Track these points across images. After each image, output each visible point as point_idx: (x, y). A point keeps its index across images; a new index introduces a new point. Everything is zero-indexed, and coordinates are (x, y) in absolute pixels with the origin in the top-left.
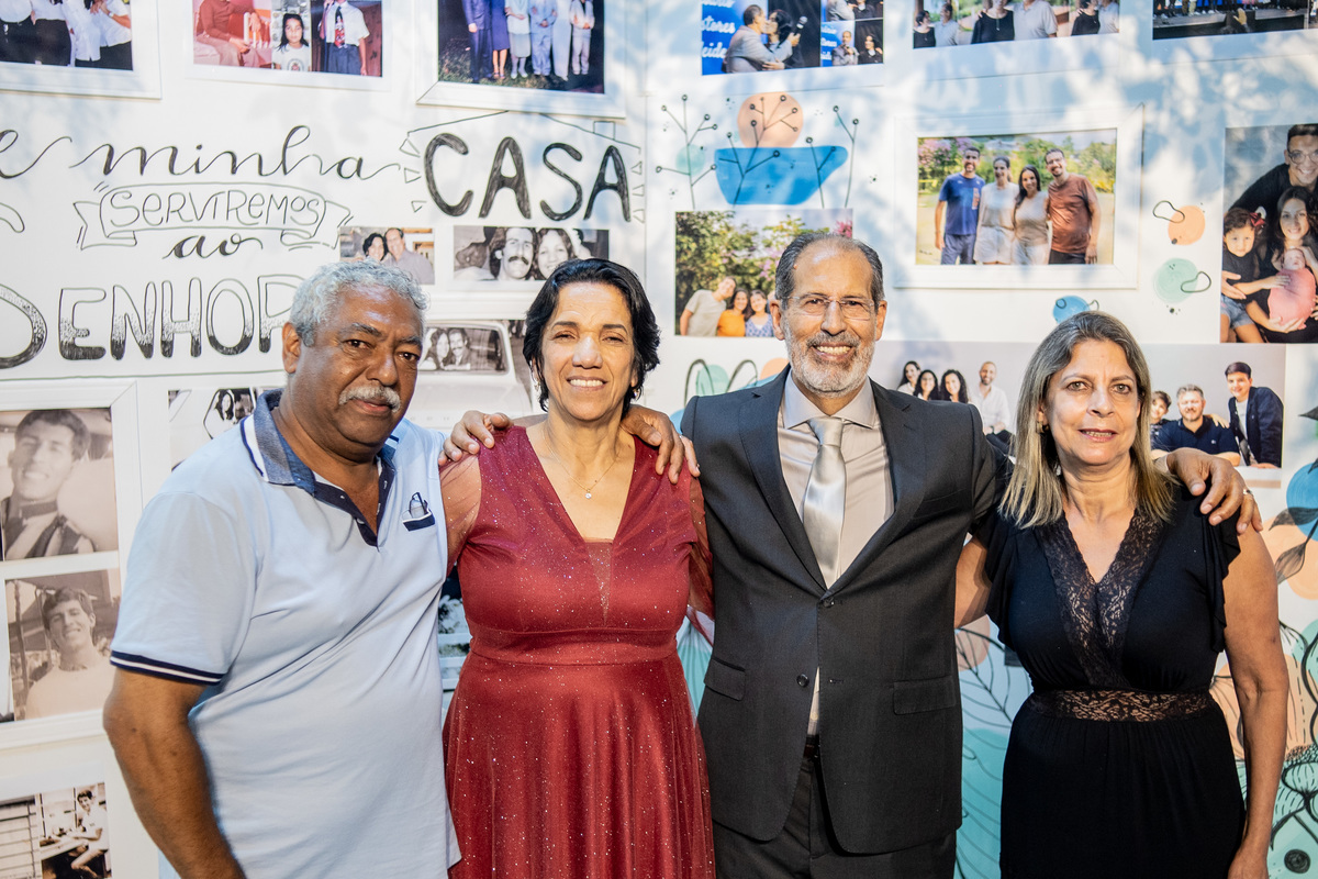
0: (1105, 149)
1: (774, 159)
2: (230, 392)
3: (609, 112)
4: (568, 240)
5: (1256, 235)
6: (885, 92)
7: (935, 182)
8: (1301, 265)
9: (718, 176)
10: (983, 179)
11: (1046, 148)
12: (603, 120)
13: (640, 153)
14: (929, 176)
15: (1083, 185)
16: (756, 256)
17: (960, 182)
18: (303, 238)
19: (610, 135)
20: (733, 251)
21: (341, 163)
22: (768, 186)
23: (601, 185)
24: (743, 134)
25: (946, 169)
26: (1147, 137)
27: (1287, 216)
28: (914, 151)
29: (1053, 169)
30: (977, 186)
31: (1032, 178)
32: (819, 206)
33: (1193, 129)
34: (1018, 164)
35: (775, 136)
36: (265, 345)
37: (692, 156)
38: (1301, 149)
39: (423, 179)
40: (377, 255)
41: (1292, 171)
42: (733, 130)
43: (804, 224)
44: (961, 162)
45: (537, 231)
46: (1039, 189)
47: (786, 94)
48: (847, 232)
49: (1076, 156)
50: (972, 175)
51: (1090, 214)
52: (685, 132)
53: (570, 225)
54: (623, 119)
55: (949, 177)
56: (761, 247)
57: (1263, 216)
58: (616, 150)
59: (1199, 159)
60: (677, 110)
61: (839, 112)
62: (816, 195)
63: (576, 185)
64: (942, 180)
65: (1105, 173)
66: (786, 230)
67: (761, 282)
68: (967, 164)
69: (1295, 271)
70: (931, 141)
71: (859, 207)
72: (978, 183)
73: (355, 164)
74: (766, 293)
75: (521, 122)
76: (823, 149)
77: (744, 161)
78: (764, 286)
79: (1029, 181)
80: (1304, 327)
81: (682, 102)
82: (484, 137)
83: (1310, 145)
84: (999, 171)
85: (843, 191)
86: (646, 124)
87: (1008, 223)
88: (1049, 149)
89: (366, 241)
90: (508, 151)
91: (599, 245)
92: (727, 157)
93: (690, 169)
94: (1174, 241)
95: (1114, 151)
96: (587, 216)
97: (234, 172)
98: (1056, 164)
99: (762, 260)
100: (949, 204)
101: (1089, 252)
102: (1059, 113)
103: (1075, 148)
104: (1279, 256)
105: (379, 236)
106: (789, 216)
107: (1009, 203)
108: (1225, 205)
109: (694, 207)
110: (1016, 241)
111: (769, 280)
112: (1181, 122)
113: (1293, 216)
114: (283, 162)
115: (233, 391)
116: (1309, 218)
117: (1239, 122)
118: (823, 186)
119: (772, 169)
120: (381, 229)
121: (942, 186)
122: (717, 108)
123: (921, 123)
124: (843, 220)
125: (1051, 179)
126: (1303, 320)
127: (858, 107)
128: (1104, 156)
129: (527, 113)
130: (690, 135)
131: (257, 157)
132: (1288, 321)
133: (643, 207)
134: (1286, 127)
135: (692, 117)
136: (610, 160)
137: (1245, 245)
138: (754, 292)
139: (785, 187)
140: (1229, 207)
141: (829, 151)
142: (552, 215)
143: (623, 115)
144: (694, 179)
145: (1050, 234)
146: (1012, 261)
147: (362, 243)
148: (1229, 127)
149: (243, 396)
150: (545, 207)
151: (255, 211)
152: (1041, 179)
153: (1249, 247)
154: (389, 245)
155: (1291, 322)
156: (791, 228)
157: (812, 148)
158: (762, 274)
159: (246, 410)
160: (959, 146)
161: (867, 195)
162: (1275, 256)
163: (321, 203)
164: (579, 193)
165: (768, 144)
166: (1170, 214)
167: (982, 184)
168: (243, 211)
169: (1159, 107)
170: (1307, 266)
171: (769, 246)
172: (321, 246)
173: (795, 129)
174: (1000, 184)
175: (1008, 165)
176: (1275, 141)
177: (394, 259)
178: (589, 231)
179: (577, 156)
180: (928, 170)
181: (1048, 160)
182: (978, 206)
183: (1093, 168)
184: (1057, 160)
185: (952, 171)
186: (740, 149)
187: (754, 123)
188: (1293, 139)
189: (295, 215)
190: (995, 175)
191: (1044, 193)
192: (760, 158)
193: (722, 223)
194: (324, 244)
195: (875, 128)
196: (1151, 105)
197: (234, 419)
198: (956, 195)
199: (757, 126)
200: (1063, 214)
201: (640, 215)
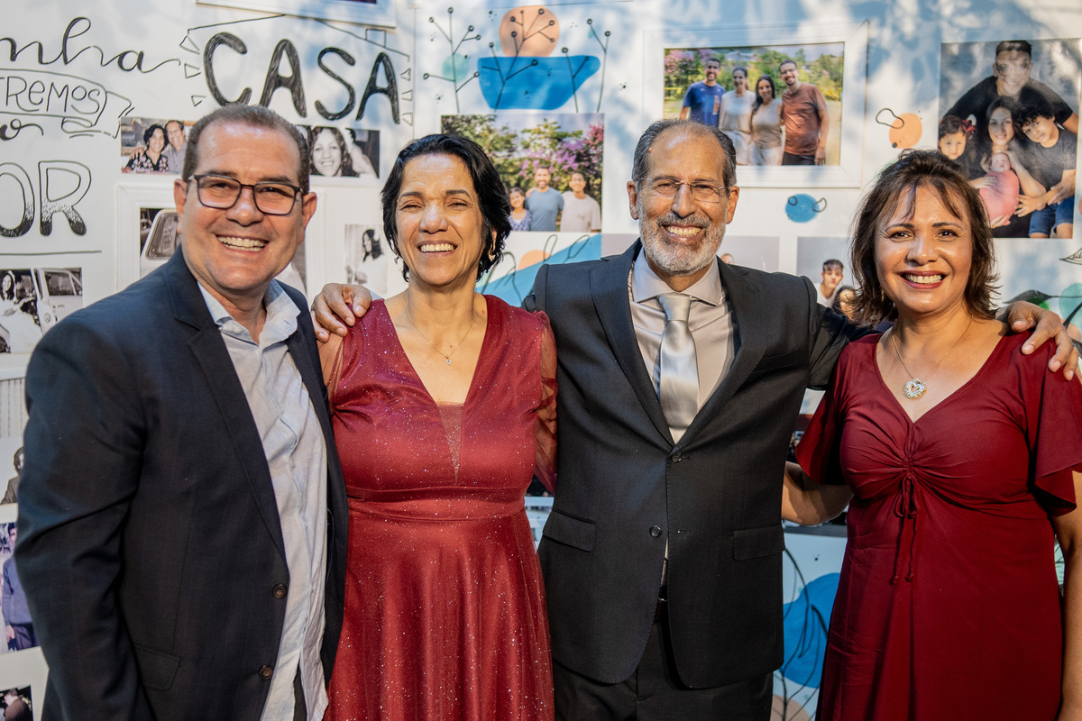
0: (834, 61)
1: (532, 67)
2: (10, 272)
3: (381, 21)
4: (341, 138)
5: (967, 140)
6: (633, 7)
7: (679, 90)
8: (1007, 167)
9: (481, 83)
10: (723, 87)
11: (780, 59)
12: (375, 28)
13: (409, 61)
14: (674, 84)
15: (813, 92)
16: (516, 156)
17: (702, 90)
18: (84, 126)
19: (381, 42)
20: (494, 152)
21: (122, 56)
22: (527, 93)
23: (372, 89)
24: (504, 44)
25: (690, 78)
26: (872, 51)
27: (995, 123)
28: (660, 60)
29: (787, 79)
30: (717, 94)
31: (767, 87)
32: (574, 111)
33: (912, 44)
34: (755, 74)
35: (534, 46)
36: (46, 228)
37: (457, 64)
38: (1007, 62)
39: (203, 75)
40: (157, 146)
41: (999, 82)
42: (495, 40)
43: (559, 127)
44: (703, 71)
45: (312, 129)
46: (773, 96)
47: (544, 8)
48: (598, 135)
49: (808, 67)
50: (714, 84)
51: (819, 120)
52: (451, 41)
53: (343, 125)
54: (393, 28)
55: (693, 85)
56: (520, 148)
57: (974, 123)
58: (387, 57)
59: (917, 71)
60: (443, 22)
61: (593, 24)
62: (571, 101)
63: (349, 87)
64: (686, 88)
65: (833, 83)
66: (543, 133)
67: (519, 180)
68: (709, 74)
69: (1001, 173)
70: (676, 51)
71: (610, 112)
72: (719, 90)
73: (137, 57)
74: (524, 190)
75: (298, 26)
76: (577, 58)
77: (505, 69)
78: (522, 184)
79: (765, 90)
80: (1008, 223)
81: (448, 14)
82: (262, 38)
83: (1016, 59)
84: (738, 80)
85: (595, 97)
86: (415, 34)
87: (745, 127)
88: (783, 60)
89: (147, 132)
90: (284, 53)
91: (370, 144)
92: (489, 66)
93: (455, 76)
94: (895, 145)
95: (841, 63)
96: (359, 117)
97: (13, 57)
98: (789, 74)
99: (521, 160)
100: (692, 109)
101: (818, 154)
102: (793, 27)
103: (807, 59)
104: (987, 160)
105: (160, 127)
106: (545, 120)
107: (747, 109)
108: (940, 112)
109: (459, 111)
110: (753, 144)
111: (527, 178)
112: (901, 38)
113: (1000, 123)
114: (64, 52)
115: (14, 272)
116: (1014, 126)
117: (953, 39)
118: (578, 93)
119: (531, 76)
120: (161, 120)
121: (685, 95)
122: (480, 20)
123: (668, 36)
124: (595, 123)
125: (785, 87)
126: (1008, 217)
127: (610, 21)
128: (833, 67)
129: (303, 18)
130: (455, 45)
131: (37, 45)
132: (995, 217)
133: (411, 111)
134: (995, 42)
135: (457, 28)
136: (381, 66)
137: (957, 149)
138: (513, 190)
139: (542, 93)
140: (943, 114)
141: (583, 60)
142: (326, 115)
143: (392, 24)
144: (459, 85)
145: (783, 137)
146: (748, 163)
147: (143, 133)
148: (944, 42)
149: (23, 277)
150: (319, 106)
151: (36, 98)
152: (776, 88)
153: (961, 151)
154: (170, 137)
155: (997, 219)
156: (547, 130)
157: (568, 58)
158: (521, 173)
159: (27, 291)
160: (702, 57)
161: (617, 101)
162: (984, 159)
163: (102, 93)
164: (352, 95)
165: (526, 53)
166: (891, 120)
167: (723, 92)
168: (23, 98)
169: (882, 24)
170: (1011, 169)
171: (527, 147)
172: (102, 134)
173: (552, 40)
174: (739, 92)
175: (746, 74)
176: (985, 56)
177: (174, 150)
178: (361, 131)
179: (350, 61)
180: (673, 79)
181: (783, 70)
182: (719, 112)
183: (823, 78)
184: (791, 70)
185: (695, 80)
186: (502, 58)
187: (514, 34)
188: (1001, 53)
189: (78, 105)
190: (735, 84)
191: (779, 100)
192: (519, 66)
193: (484, 126)
194: (105, 133)
195: (625, 40)
196: (875, 22)
197: (15, 299)
198: (699, 101)
199: (517, 37)
200: (795, 120)
201: (408, 118)
